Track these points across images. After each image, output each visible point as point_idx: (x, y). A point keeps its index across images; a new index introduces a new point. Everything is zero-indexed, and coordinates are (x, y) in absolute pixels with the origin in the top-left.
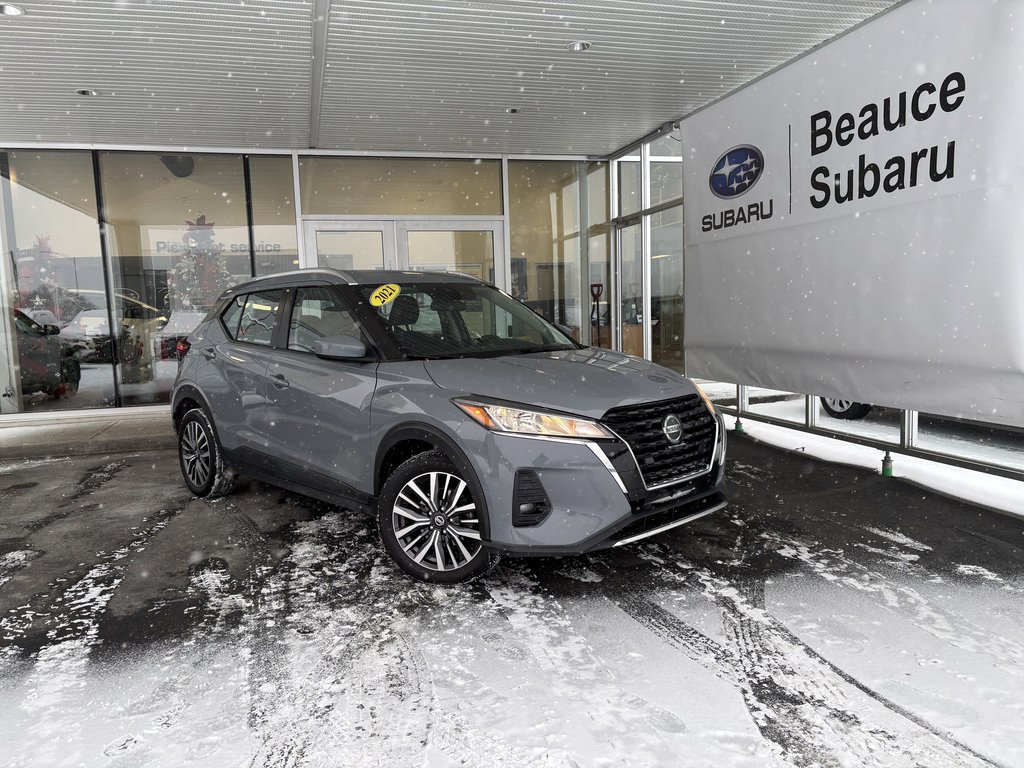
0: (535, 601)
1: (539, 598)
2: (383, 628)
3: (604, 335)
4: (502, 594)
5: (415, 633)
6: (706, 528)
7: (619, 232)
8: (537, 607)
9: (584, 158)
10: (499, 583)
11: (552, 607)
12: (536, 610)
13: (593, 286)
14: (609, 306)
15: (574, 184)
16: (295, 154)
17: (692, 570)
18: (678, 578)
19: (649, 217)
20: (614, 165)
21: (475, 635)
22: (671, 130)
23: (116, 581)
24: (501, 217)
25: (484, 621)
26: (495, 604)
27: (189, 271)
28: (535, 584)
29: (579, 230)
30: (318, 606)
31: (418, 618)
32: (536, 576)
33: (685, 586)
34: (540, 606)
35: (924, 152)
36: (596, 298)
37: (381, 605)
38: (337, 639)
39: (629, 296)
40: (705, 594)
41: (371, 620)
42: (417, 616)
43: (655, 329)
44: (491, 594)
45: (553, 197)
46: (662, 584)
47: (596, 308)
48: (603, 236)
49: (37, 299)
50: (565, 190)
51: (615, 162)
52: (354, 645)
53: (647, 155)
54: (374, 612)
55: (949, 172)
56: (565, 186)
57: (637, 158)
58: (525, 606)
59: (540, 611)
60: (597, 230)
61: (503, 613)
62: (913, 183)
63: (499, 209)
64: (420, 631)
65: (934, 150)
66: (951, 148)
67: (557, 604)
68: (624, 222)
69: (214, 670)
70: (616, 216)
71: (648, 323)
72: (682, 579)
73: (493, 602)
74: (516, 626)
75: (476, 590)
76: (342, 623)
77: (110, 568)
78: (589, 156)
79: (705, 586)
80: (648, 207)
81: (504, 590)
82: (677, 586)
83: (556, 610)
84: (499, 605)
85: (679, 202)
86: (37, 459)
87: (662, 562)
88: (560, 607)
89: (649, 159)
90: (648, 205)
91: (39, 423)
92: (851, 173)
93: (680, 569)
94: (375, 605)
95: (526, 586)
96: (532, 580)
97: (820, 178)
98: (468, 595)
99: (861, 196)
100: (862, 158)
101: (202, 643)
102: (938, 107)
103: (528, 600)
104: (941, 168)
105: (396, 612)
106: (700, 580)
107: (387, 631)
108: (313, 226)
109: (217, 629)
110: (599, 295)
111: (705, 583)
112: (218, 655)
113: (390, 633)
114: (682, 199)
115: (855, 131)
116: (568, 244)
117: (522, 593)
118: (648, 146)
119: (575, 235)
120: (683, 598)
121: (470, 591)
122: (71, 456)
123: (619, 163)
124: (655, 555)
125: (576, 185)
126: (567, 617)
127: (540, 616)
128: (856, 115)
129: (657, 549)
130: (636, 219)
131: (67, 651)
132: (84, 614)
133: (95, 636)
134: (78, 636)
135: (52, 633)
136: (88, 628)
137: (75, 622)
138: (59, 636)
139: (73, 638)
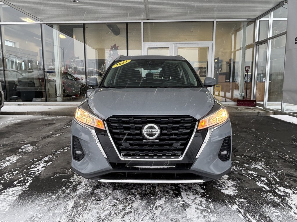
0: (201, 202)
1: (203, 200)
2: (129, 204)
3: (249, 87)
4: (187, 195)
5: (141, 211)
6: (291, 172)
7: (258, 47)
8: (201, 206)
9: (246, 20)
10: (187, 188)
11: (208, 207)
12: (200, 208)
13: (246, 67)
14: (252, 75)
15: (241, 31)
16: (142, 22)
17: (284, 196)
18: (276, 200)
19: (271, 40)
20: (257, 22)
21: (168, 217)
22: (284, 4)
23: (50, 163)
24: (212, 42)
25: (174, 209)
26: (182, 200)
27: (110, 61)
28: (203, 191)
29: (242, 47)
30: (109, 187)
31: (145, 202)
32: (204, 187)
33: (280, 206)
34: (203, 205)
36: (247, 71)
37: (133, 191)
38: (108, 206)
39: (260, 72)
40: (292, 213)
41: (126, 199)
42: (145, 200)
43: (270, 84)
44: (182, 193)
45: (233, 36)
46: (268, 203)
47: (246, 76)
48: (251, 49)
49: (70, 69)
50: (238, 33)
51: (258, 21)
52: (113, 212)
53: (271, 18)
54: (129, 194)
56: (238, 32)
57: (267, 19)
58: (195, 204)
59: (202, 208)
60: (249, 47)
61: (185, 206)
63: (212, 39)
64: (144, 210)
67: (211, 206)
68: (260, 43)
69: (54, 214)
70: (257, 40)
71: (267, 82)
72: (279, 201)
73: (182, 198)
74: (189, 216)
75: (176, 190)
76: (114, 198)
77: (52, 157)
78: (248, 19)
79: (291, 208)
80: (271, 36)
81: (188, 192)
82: (276, 205)
83: (210, 209)
84: (184, 201)
85: (285, 33)
86: (60, 116)
87: (268, 188)
88: (213, 207)
89: (272, 19)
90: (270, 35)
91: (66, 105)
93: (278, 195)
94: (131, 191)
95: (199, 192)
96: (203, 189)
98: (172, 192)
101: (59, 197)
103: (198, 201)
105: (138, 196)
106: (288, 203)
107: (130, 206)
108: (147, 46)
109: (67, 191)
110: (248, 70)
111: (291, 205)
112: (60, 205)
113: (131, 208)
114: (286, 32)
116: (237, 53)
117: (197, 196)
118: (272, 13)
119: (240, 49)
120: (279, 214)
121: (173, 190)
122: (70, 115)
123: (260, 21)
124: (265, 184)
125: (242, 31)
126: (215, 215)
127: (202, 211)
129: (266, 181)
130: (265, 41)
131: (14, 192)
132: (31, 175)
133: (28, 186)
134: (22, 185)
135: (16, 182)
136: (28, 182)
137: (26, 178)
138: (17, 183)
139: (20, 186)
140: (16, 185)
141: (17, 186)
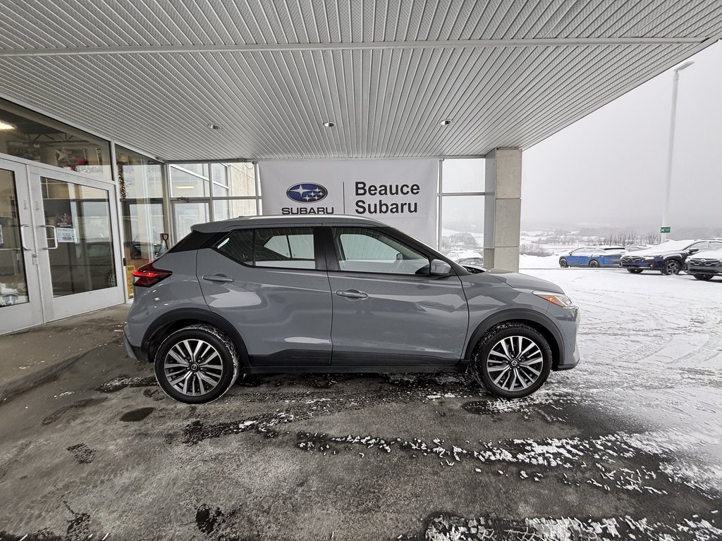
9: (154, 157)
13: (163, 234)
35: (406, 204)
36: (166, 241)
55: (415, 210)
62: (402, 212)
65: (409, 204)
66: (416, 204)
68: (185, 200)
92: (375, 205)
97: (360, 204)
99: (380, 212)
100: (380, 201)
102: (410, 192)
104: (412, 209)
115: (378, 192)
128: (378, 187)
130: (201, 200)
131: (645, 442)
132: (588, 446)
133: (616, 435)
134: (621, 443)
135: (627, 455)
136: (607, 440)
137: (602, 448)
138: (628, 451)
139: (626, 443)
140: (632, 449)
141: (632, 447)
